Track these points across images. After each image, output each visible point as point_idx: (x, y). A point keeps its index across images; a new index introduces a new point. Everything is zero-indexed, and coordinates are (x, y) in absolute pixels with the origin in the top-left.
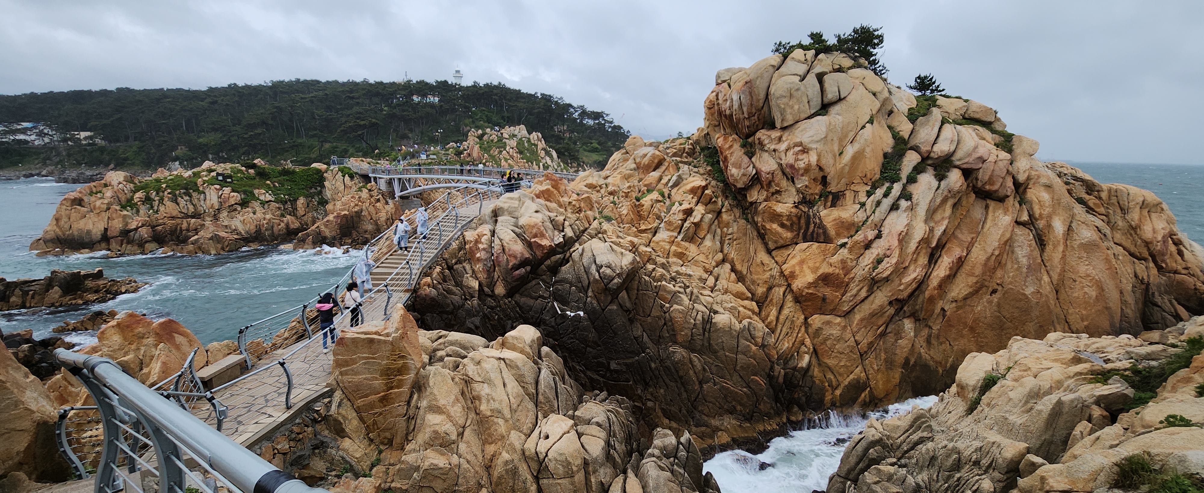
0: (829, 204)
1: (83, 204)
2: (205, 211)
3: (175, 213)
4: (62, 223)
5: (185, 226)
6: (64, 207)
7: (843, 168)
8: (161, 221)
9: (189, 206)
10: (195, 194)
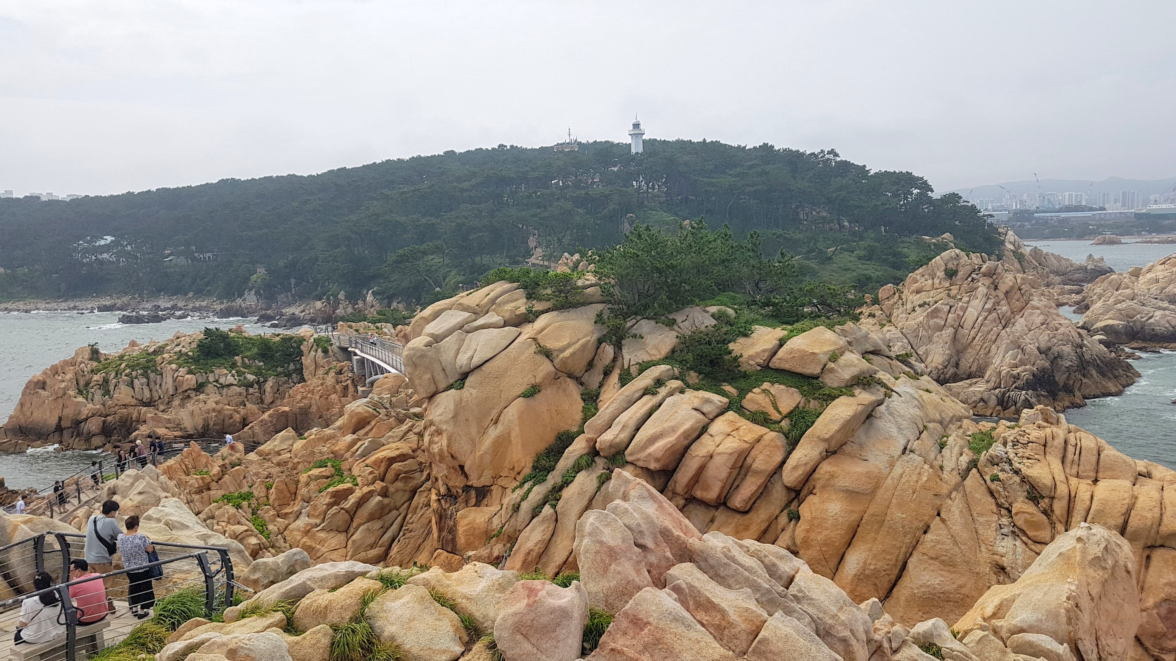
0: (473, 501)
1: (46, 387)
2: (160, 398)
3: (129, 400)
4: (25, 409)
5: (135, 416)
6: (28, 391)
7: (481, 457)
8: (113, 409)
9: (145, 390)
10: (152, 375)
